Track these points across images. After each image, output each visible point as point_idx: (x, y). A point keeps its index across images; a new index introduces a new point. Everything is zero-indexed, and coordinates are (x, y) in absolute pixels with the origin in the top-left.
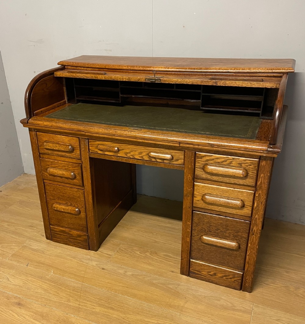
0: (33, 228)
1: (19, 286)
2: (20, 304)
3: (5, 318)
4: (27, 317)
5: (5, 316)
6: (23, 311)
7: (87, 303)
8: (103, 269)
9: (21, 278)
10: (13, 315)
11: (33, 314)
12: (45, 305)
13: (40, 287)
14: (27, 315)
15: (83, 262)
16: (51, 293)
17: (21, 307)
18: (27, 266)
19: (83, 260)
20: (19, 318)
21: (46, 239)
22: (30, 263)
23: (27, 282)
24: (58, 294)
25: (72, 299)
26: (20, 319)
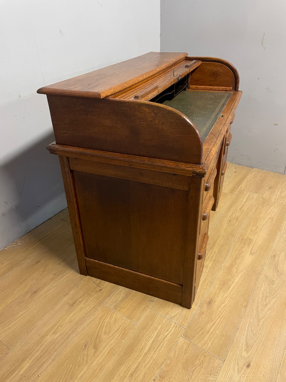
0: (78, 302)
2: (210, 302)
3: (227, 313)
4: (226, 295)
5: (225, 312)
6: (219, 299)
10: (224, 306)
11: (222, 291)
12: (212, 283)
14: (223, 296)
17: (214, 301)
20: (226, 302)
26: (228, 300)
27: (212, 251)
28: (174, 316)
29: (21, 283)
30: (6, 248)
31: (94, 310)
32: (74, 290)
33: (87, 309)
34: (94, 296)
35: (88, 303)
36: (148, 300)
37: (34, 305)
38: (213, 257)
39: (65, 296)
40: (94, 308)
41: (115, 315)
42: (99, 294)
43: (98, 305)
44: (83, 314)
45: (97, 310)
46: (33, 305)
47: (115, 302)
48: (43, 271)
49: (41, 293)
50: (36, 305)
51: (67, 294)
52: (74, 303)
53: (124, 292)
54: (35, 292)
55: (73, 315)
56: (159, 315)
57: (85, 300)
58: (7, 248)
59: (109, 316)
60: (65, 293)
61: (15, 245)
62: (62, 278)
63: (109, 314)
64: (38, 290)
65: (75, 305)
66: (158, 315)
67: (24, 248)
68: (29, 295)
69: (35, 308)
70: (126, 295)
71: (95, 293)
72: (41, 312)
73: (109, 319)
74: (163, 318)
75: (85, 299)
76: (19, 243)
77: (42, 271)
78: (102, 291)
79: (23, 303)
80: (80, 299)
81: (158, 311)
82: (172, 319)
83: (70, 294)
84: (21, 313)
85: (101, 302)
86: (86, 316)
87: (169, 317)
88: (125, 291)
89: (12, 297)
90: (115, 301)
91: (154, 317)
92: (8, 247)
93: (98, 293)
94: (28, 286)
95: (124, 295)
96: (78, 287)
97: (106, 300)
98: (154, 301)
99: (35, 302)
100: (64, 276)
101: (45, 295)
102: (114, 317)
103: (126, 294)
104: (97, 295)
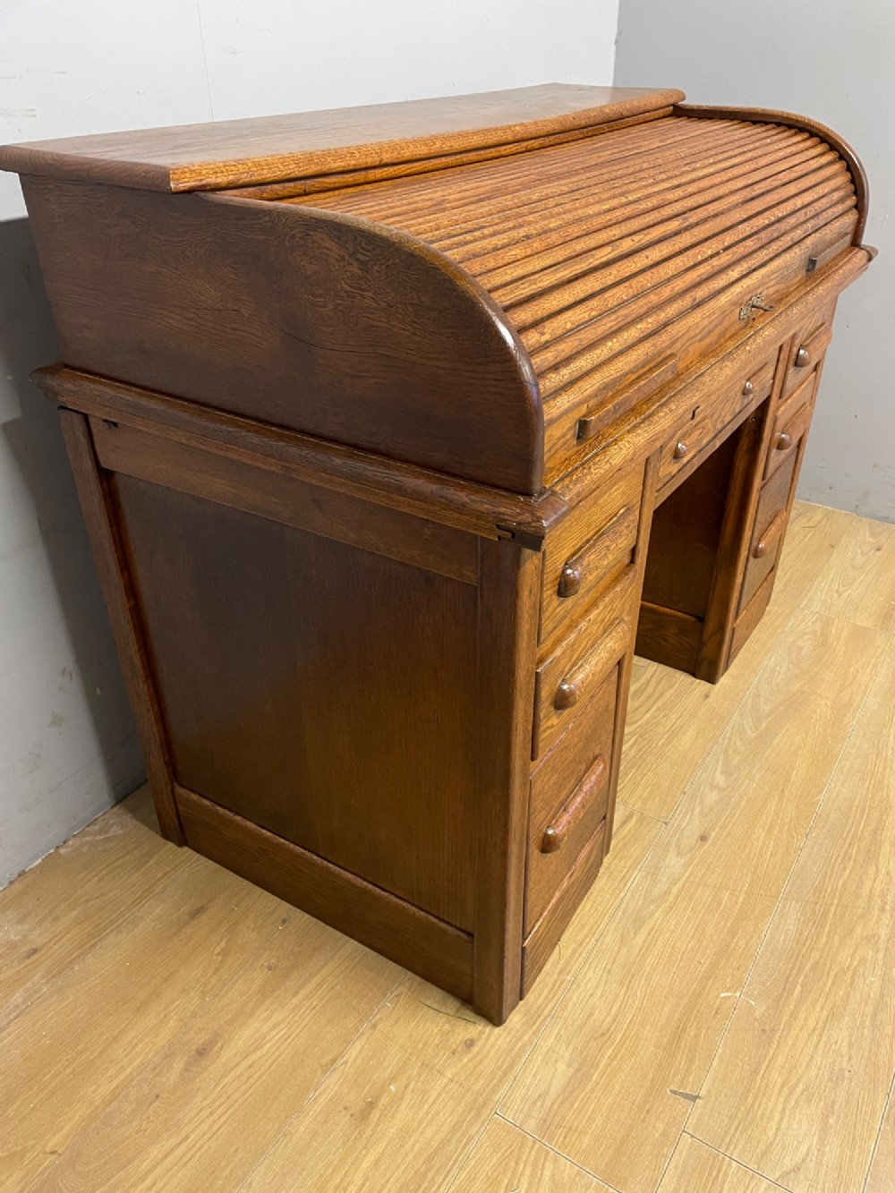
0: (384, 1100)
1: (827, 1117)
7: (868, 888)
8: (703, 838)
9: (777, 1116)
13: (820, 1035)
15: (667, 893)
16: (848, 996)
18: (694, 1098)
19: (656, 892)
21: (497, 1030)
22: (673, 1088)
23: (801, 1087)
24: (845, 973)
25: (864, 928)
27: (877, 871)
28: (796, 1169)
29: (138, 1009)
30: (62, 851)
31: (460, 1140)
32: (364, 1040)
33: (429, 1133)
34: (449, 1074)
35: (426, 1107)
36: (671, 1091)
37: (204, 1115)
38: (889, 897)
39: (326, 1068)
40: (455, 1128)
41: (549, 1165)
42: (465, 1060)
43: (473, 1113)
44: (415, 1158)
45: (471, 1138)
46: (201, 1111)
47: (539, 1104)
48: (224, 954)
49: (226, 1055)
50: (211, 1113)
51: (334, 1061)
52: (371, 1105)
53: (567, 1054)
54: (202, 1052)
55: (376, 1164)
56: (734, 1164)
57: (413, 1090)
58: (69, 850)
59: (528, 1172)
60: (328, 1058)
61: (99, 838)
62: (303, 985)
63: (524, 1158)
64: (212, 1042)
65: (375, 1115)
66: (730, 1164)
67: (135, 849)
68: (179, 1064)
69: (211, 1127)
70: (578, 1070)
71: (448, 1058)
72: (236, 1151)
73: (530, 1184)
74: (752, 1177)
75: (411, 1087)
76: (113, 825)
77: (218, 954)
78: (475, 1049)
79: (157, 1103)
80: (392, 1088)
81: (724, 1146)
82: (791, 1184)
83: (346, 1062)
84: (155, 1152)
85: (480, 1100)
86: (428, 1170)
87: (778, 1174)
88: (571, 1047)
89: (110, 1073)
90: (540, 1096)
91: (714, 1174)
92: (70, 842)
93: (460, 1060)
94: (172, 1024)
95: (572, 1070)
96: (374, 1027)
97: (501, 1092)
98: (698, 1097)
99: (205, 1099)
100: (312, 976)
101: (245, 1064)
102: (547, 1173)
103: (576, 1065)
104: (460, 1065)
